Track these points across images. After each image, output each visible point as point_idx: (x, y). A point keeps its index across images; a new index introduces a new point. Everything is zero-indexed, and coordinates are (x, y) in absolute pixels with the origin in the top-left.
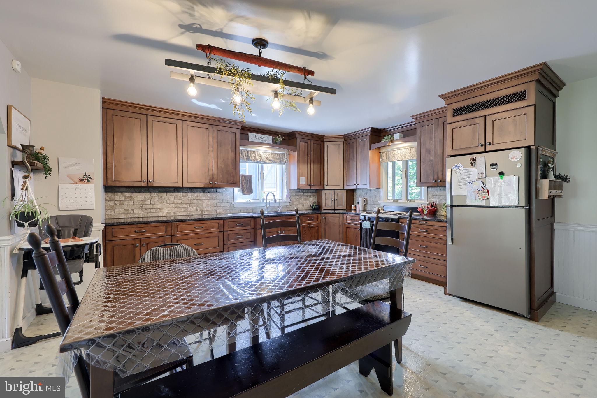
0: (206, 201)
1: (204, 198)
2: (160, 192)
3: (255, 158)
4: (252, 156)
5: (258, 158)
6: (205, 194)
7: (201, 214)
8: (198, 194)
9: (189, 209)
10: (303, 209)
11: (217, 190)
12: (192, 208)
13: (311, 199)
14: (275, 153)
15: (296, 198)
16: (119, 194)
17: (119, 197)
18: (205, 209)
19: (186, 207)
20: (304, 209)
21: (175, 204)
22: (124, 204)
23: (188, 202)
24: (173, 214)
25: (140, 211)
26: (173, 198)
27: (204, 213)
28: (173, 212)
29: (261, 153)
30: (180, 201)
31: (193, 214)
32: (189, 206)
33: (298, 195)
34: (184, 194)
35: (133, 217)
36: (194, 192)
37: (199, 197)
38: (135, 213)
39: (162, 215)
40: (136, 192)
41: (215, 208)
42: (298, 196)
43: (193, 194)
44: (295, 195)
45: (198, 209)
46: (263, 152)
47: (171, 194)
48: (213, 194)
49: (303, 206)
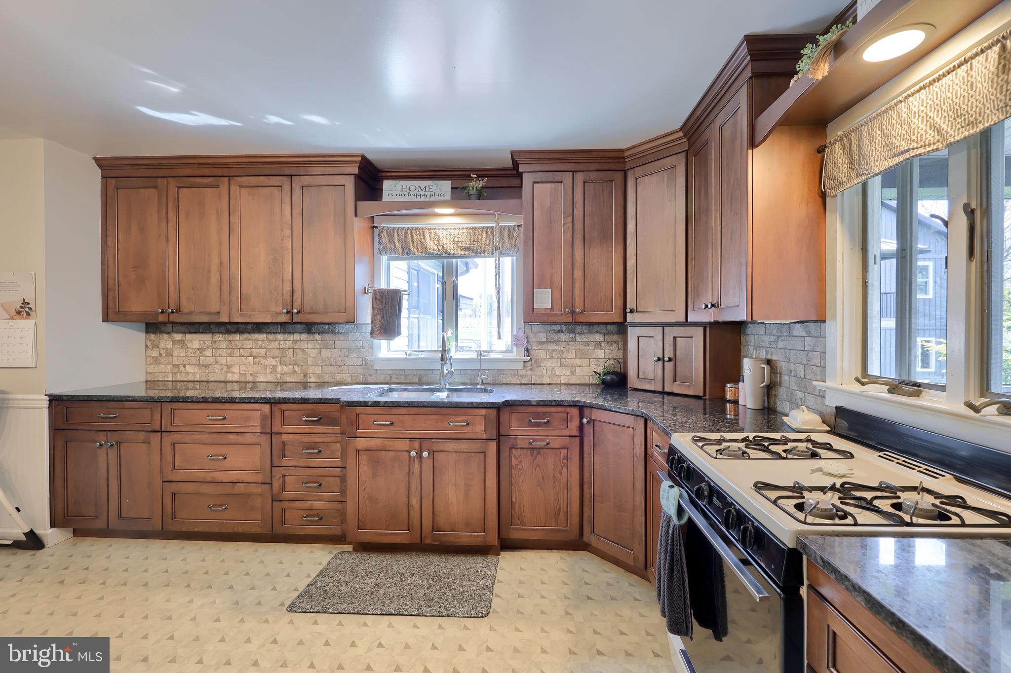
0: (313, 353)
1: (310, 346)
2: (229, 332)
3: (423, 245)
4: (417, 241)
5: (431, 245)
6: (311, 337)
7: (303, 381)
8: (297, 336)
9: (279, 369)
10: (573, 382)
11: (337, 327)
12: (285, 367)
13: (600, 354)
14: (481, 228)
15: (550, 348)
16: (165, 336)
17: (165, 342)
18: (310, 371)
19: (274, 363)
20: (577, 382)
21: (255, 358)
22: (172, 355)
23: (277, 353)
24: (250, 379)
25: (196, 370)
26: (250, 344)
27: (310, 378)
28: (251, 375)
29: (439, 232)
30: (263, 351)
31: (288, 379)
32: (280, 362)
33: (554, 342)
34: (271, 337)
35: (185, 379)
36: (290, 333)
37: (298, 344)
38: (188, 373)
39: (231, 379)
40: (190, 333)
41: (332, 369)
42: (558, 342)
43: (286, 336)
44: (544, 340)
45: (297, 369)
46: (444, 227)
47: (247, 336)
48: (327, 337)
49: (573, 373)
